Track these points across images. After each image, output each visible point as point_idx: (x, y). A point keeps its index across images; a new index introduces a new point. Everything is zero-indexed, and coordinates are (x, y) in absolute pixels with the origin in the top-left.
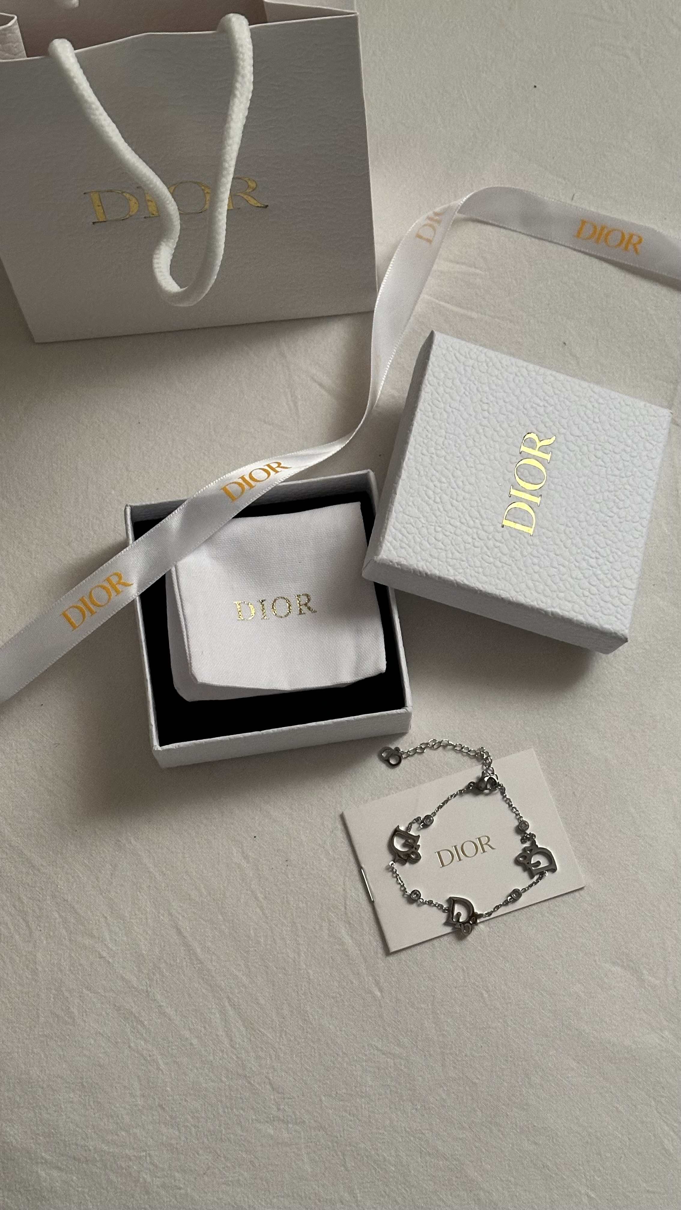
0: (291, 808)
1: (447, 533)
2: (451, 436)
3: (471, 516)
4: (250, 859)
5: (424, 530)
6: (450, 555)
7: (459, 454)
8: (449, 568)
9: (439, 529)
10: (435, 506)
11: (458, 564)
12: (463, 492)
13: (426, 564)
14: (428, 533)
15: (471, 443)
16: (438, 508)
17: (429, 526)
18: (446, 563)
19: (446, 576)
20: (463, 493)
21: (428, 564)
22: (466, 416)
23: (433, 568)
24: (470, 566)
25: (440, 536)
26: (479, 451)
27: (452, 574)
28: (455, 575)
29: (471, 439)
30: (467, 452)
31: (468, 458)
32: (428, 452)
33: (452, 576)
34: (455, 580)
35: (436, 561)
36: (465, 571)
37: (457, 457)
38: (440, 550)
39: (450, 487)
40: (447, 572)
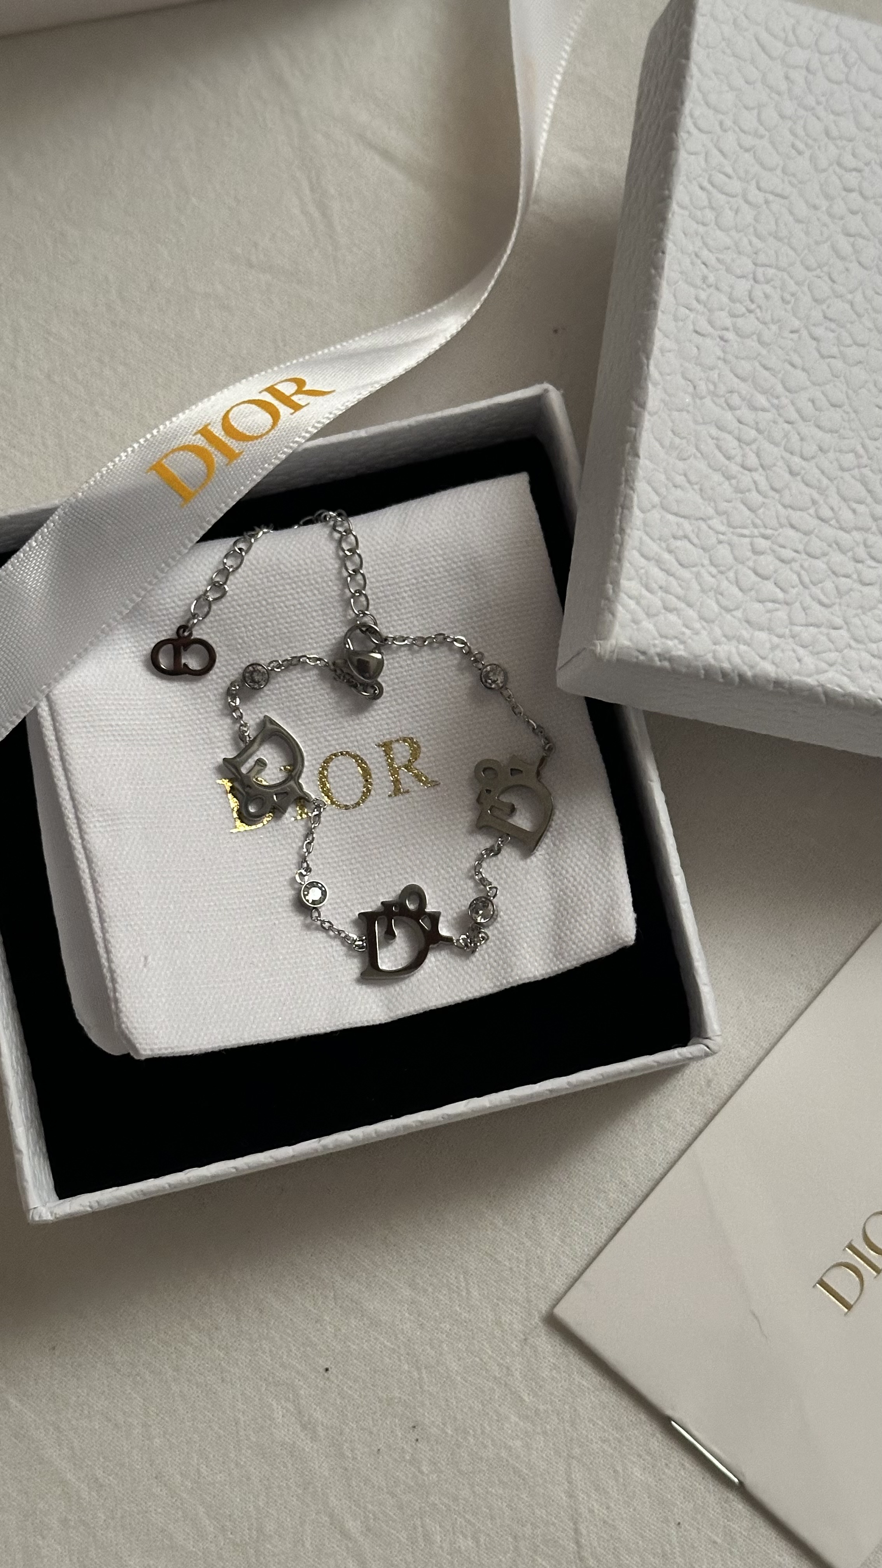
0: (412, 1285)
1: (788, 554)
2: (771, 272)
3: (844, 499)
4: (320, 1428)
5: (723, 552)
6: (800, 617)
7: (797, 324)
8: (801, 651)
9: (762, 544)
10: (746, 479)
11: (823, 638)
12: (816, 430)
13: (737, 648)
14: (736, 559)
15: (823, 288)
16: (755, 482)
17: (735, 538)
18: (791, 640)
19: (795, 678)
20: (820, 434)
21: (743, 648)
22: (802, 209)
23: (758, 659)
24: (856, 640)
25: (768, 563)
26: (847, 307)
27: (812, 667)
28: (819, 672)
29: (826, 278)
30: (817, 314)
31: (819, 331)
32: (710, 323)
33: (810, 676)
34: (822, 686)
35: (763, 636)
36: (843, 658)
37: (792, 332)
38: (770, 605)
39: (780, 420)
40: (797, 665)
